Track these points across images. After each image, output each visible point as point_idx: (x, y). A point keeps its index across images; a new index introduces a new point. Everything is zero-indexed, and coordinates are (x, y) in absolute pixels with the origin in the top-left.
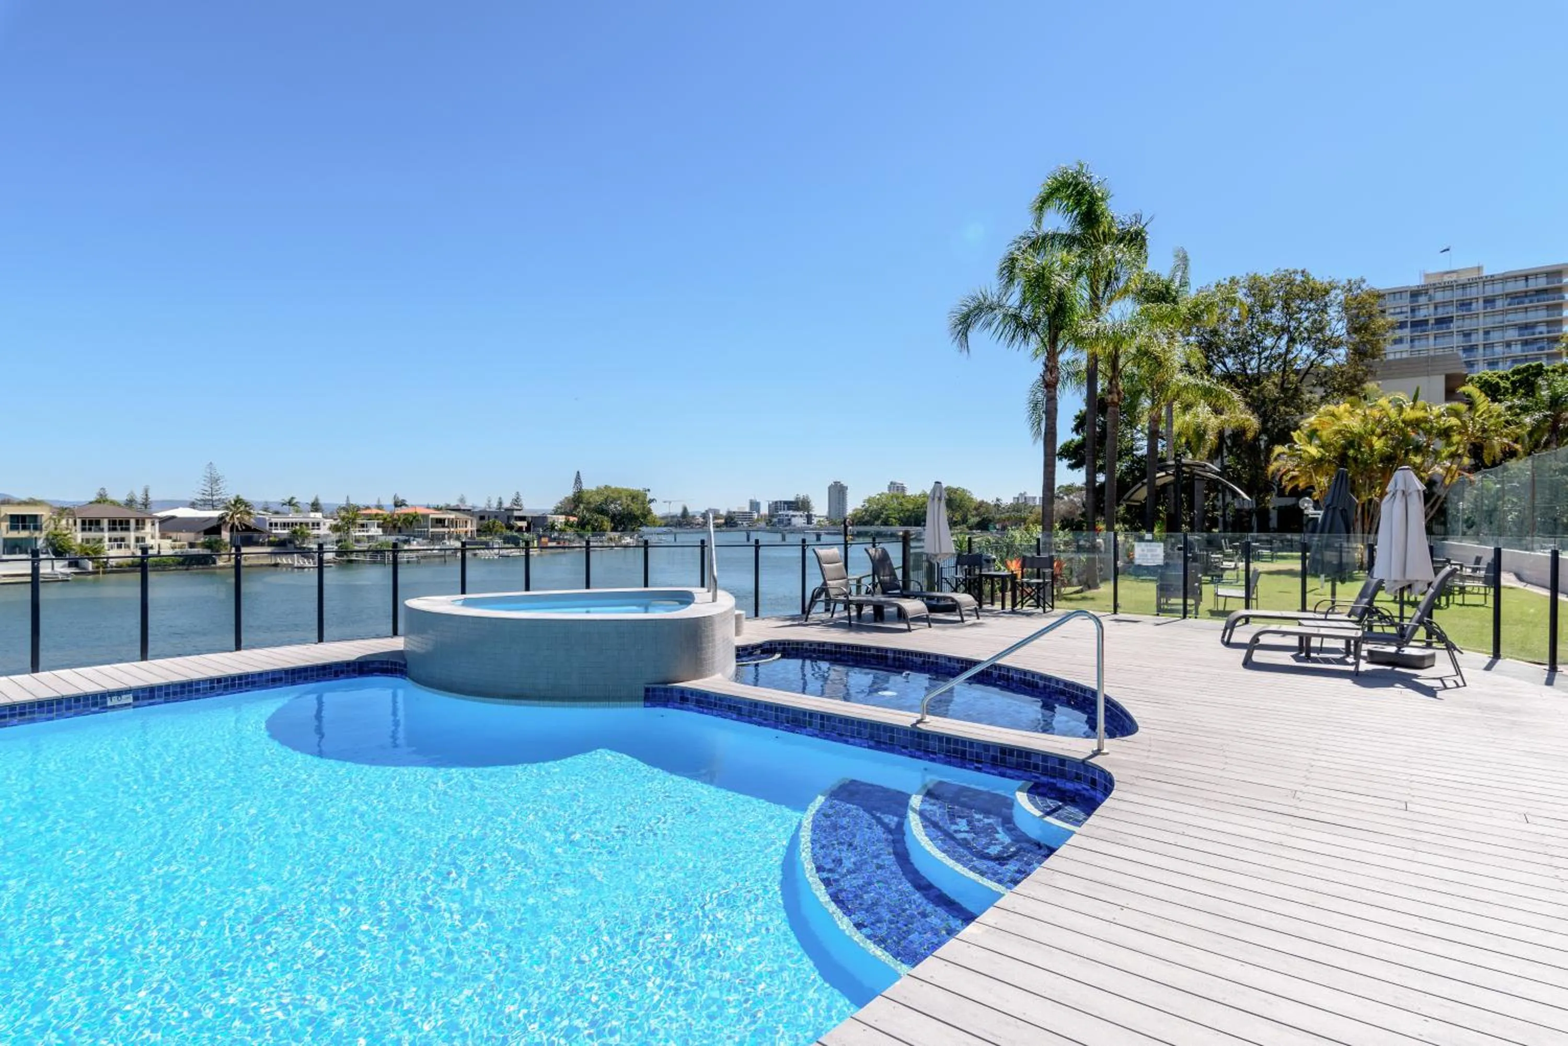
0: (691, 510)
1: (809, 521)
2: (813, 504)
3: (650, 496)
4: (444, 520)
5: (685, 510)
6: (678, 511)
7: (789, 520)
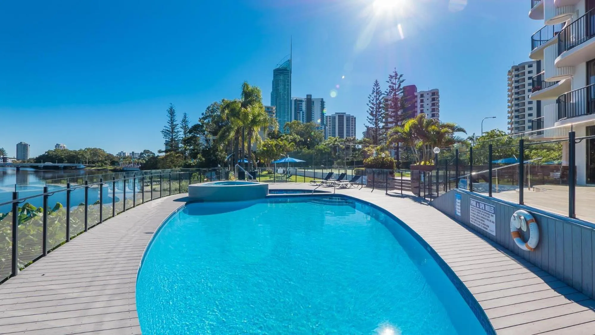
1: (5, 161)
2: (6, 152)
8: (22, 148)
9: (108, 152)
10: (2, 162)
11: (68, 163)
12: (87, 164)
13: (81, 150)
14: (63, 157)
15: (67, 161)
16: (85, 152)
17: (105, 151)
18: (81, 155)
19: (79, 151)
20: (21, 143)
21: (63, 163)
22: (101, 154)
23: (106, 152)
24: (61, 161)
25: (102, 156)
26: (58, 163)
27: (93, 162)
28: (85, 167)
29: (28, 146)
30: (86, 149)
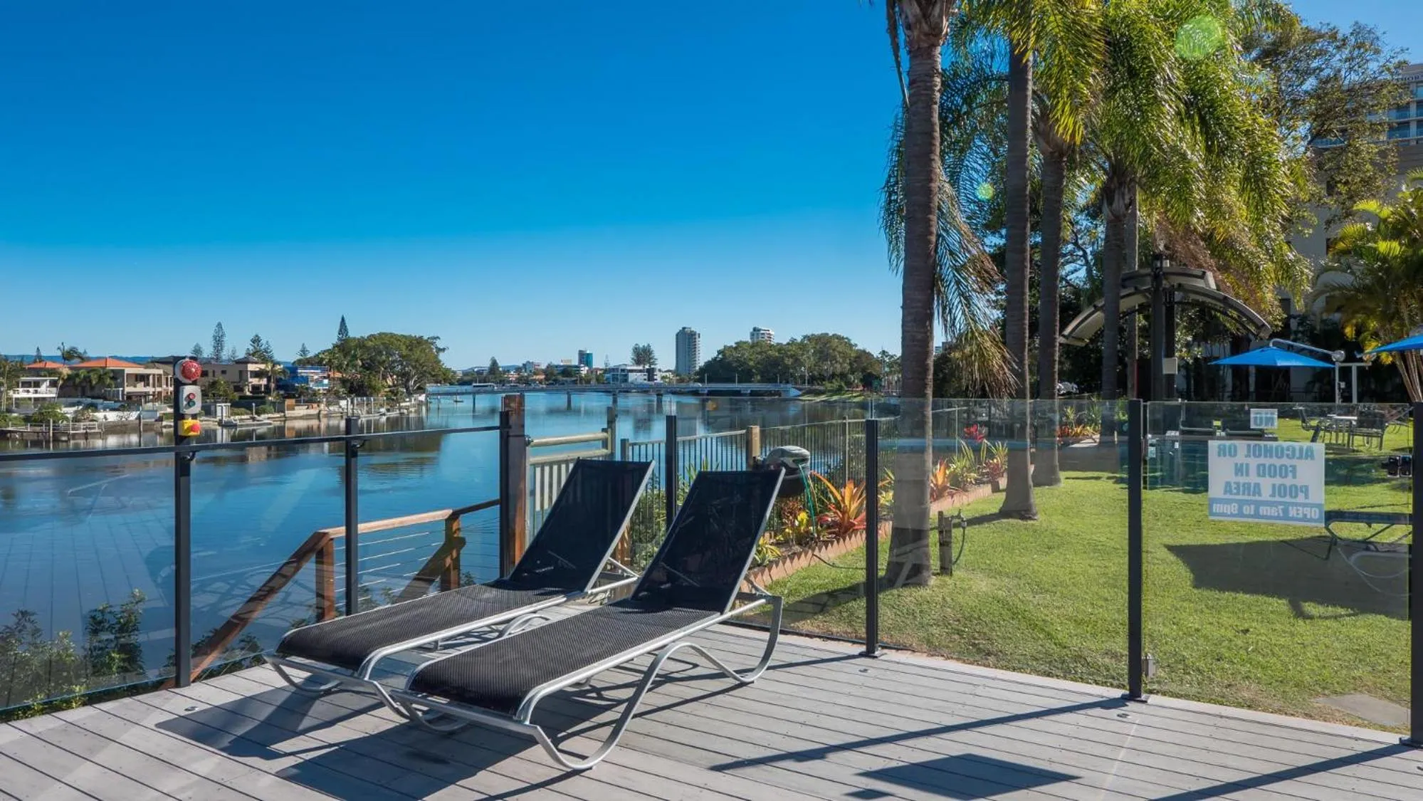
0: (502, 363)
1: (651, 377)
2: (656, 354)
3: (440, 344)
4: (148, 376)
5: (494, 363)
6: (487, 364)
7: (626, 375)
8: (686, 341)
9: (860, 347)
10: (646, 382)
11: (761, 381)
12: (807, 386)
13: (793, 342)
14: (751, 363)
15: (759, 378)
16: (802, 346)
17: (852, 342)
18: (792, 356)
19: (788, 344)
20: (684, 328)
21: (750, 382)
22: (839, 353)
23: (856, 345)
24: (747, 376)
25: (841, 361)
26: (739, 382)
27: (822, 378)
28: (800, 393)
29: (697, 336)
30: (805, 337)
